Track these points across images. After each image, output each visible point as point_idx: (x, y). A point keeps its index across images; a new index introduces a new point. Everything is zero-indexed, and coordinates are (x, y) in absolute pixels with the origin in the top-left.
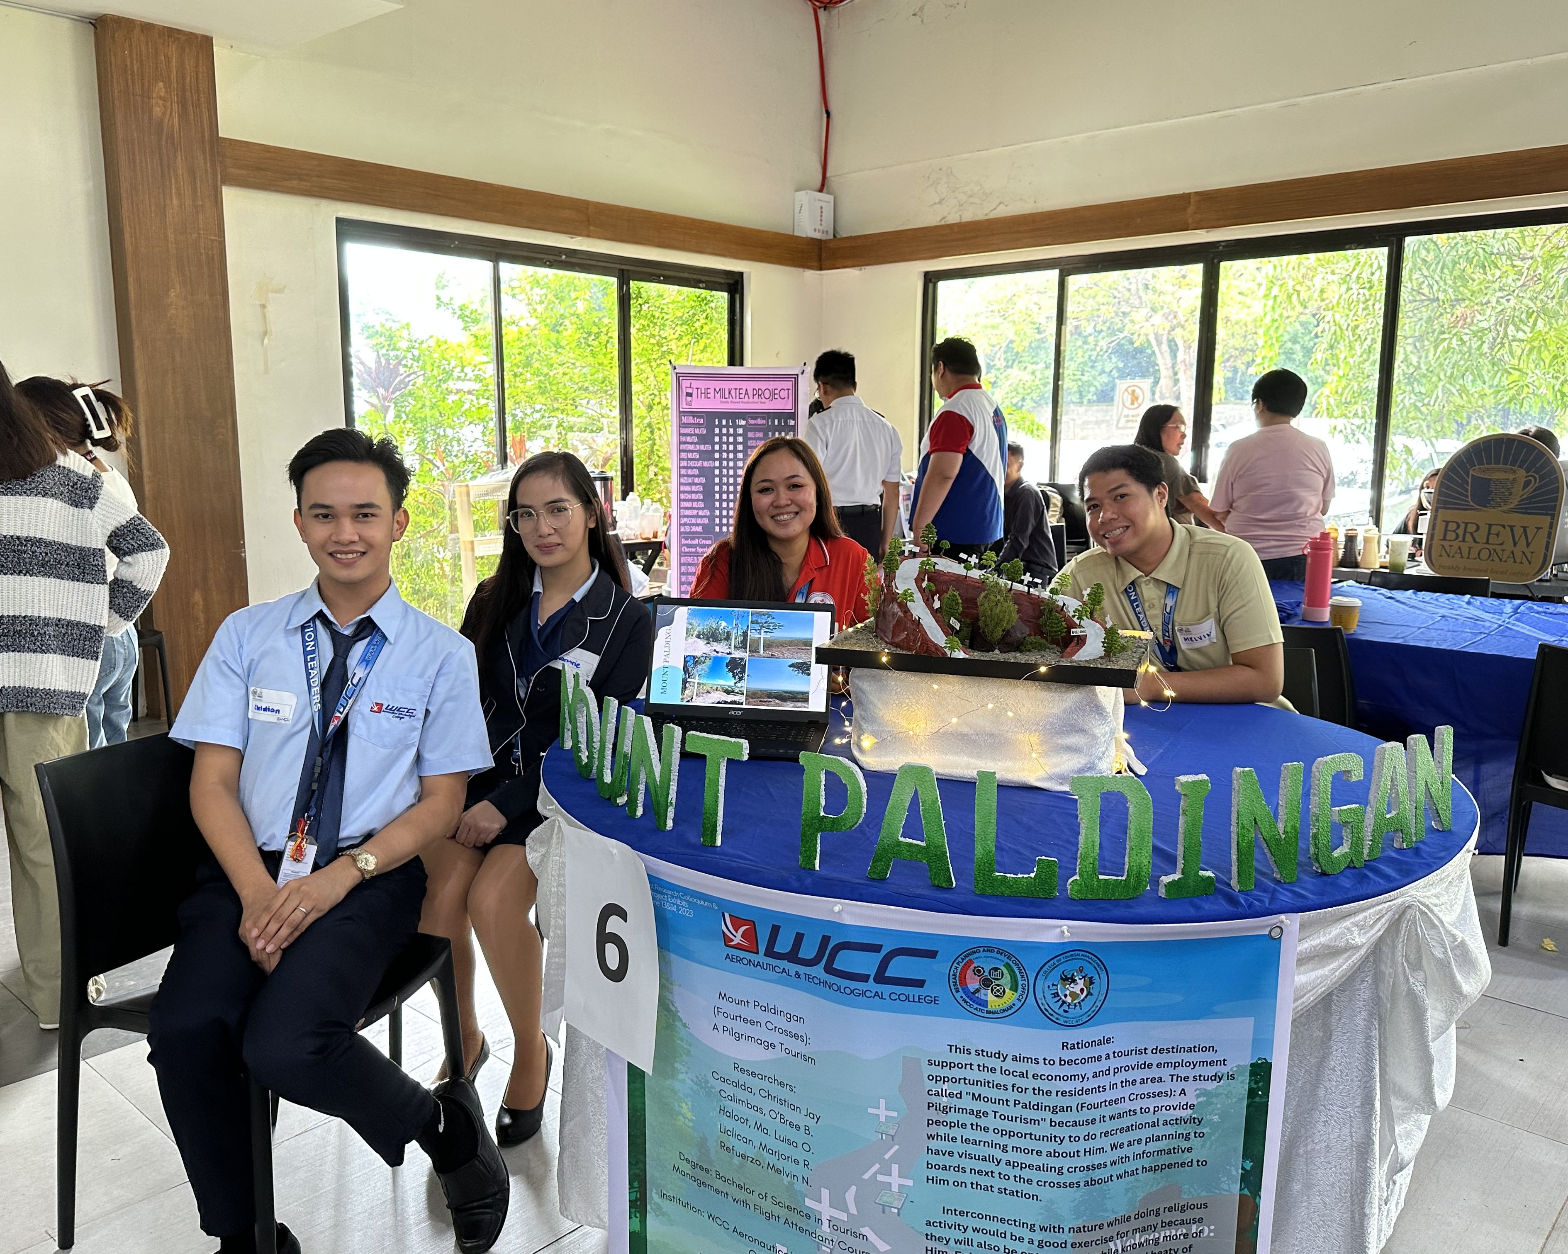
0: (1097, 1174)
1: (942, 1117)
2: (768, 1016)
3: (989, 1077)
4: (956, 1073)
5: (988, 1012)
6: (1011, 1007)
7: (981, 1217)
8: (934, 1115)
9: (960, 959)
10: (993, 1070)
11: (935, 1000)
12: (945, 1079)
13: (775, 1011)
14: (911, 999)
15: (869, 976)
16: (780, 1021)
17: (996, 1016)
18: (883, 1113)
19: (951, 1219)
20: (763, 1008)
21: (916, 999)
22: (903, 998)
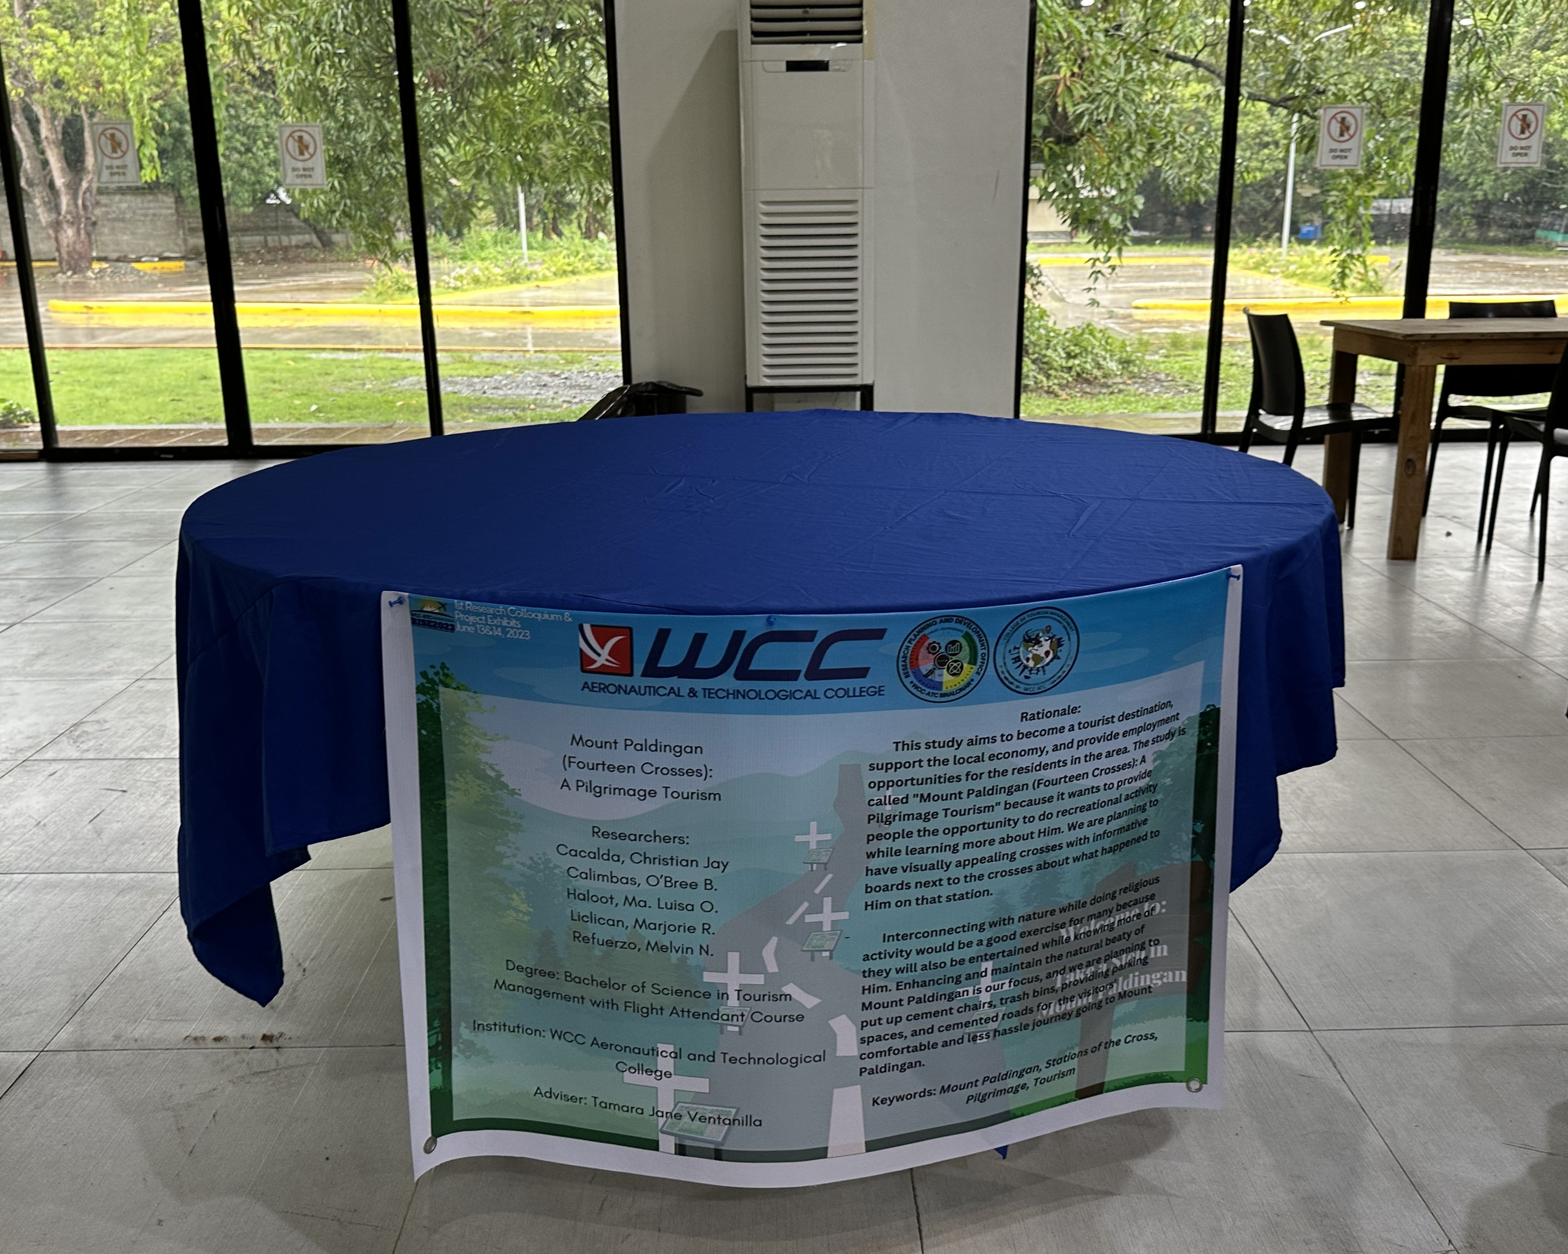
0: (1051, 857)
1: (885, 829)
2: (647, 756)
3: (940, 770)
4: (903, 774)
5: (943, 695)
6: (969, 684)
7: (926, 935)
8: (875, 828)
9: (912, 636)
10: (945, 762)
11: (879, 691)
12: (888, 784)
13: (657, 747)
14: (851, 694)
15: (800, 671)
16: (666, 759)
17: (952, 698)
18: (813, 838)
19: (892, 947)
20: (638, 747)
21: (857, 693)
22: (841, 693)
